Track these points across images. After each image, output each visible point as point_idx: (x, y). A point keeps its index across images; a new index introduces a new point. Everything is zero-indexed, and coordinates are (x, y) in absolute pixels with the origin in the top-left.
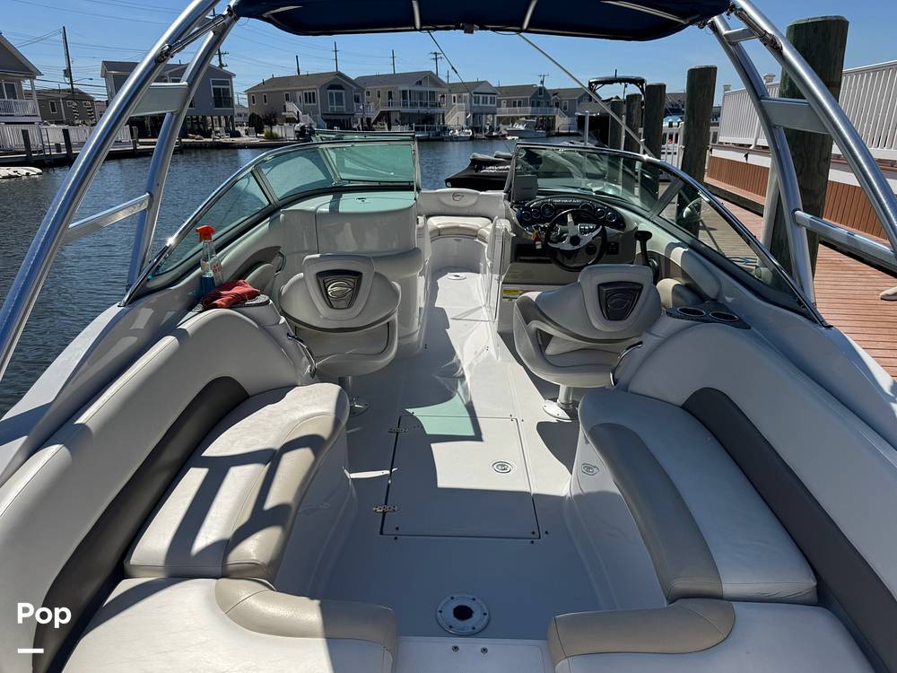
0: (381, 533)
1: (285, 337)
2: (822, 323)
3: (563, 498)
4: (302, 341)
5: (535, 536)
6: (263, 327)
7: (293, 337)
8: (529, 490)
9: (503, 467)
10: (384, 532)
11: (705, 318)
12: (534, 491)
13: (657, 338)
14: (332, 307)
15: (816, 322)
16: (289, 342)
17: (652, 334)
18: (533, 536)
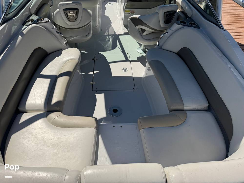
0: (92, 90)
1: (56, 33)
2: (223, 29)
3: (141, 78)
4: (61, 34)
5: (134, 89)
6: (47, 29)
7: (58, 32)
8: (132, 76)
9: (125, 70)
10: (93, 90)
11: (187, 25)
12: (134, 76)
13: (172, 31)
14: (70, 21)
15: (221, 28)
16: (57, 34)
17: (171, 30)
18: (133, 89)
